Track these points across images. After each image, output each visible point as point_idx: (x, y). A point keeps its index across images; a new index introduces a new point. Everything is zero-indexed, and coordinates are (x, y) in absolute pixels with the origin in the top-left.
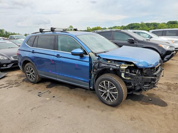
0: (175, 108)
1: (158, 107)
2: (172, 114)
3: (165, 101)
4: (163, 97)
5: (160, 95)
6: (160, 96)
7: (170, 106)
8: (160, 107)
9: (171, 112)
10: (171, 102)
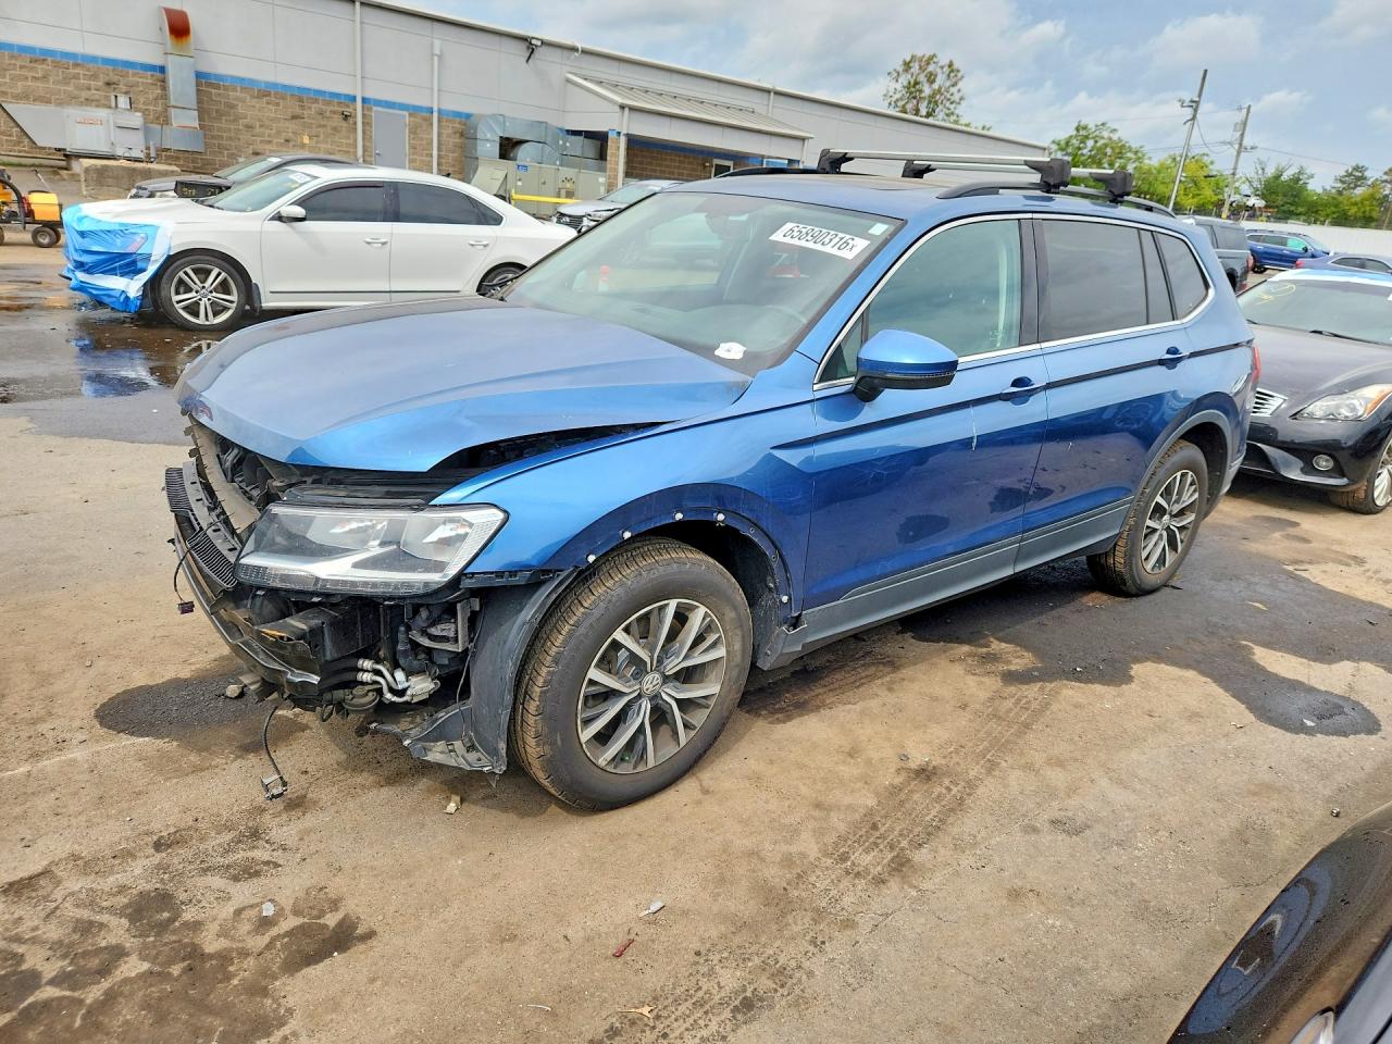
0: (34, 722)
1: (152, 674)
2: (45, 679)
3: (127, 741)
4: (160, 766)
5: (197, 769)
6: (194, 758)
7: (77, 723)
8: (140, 679)
9: (59, 686)
10: (78, 754)
